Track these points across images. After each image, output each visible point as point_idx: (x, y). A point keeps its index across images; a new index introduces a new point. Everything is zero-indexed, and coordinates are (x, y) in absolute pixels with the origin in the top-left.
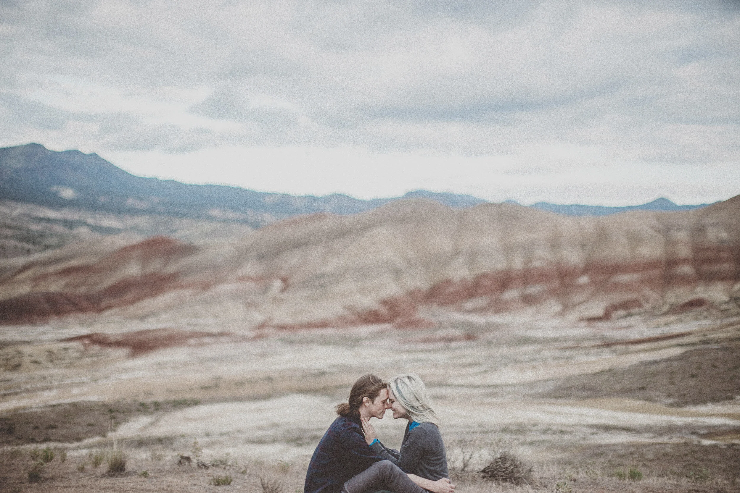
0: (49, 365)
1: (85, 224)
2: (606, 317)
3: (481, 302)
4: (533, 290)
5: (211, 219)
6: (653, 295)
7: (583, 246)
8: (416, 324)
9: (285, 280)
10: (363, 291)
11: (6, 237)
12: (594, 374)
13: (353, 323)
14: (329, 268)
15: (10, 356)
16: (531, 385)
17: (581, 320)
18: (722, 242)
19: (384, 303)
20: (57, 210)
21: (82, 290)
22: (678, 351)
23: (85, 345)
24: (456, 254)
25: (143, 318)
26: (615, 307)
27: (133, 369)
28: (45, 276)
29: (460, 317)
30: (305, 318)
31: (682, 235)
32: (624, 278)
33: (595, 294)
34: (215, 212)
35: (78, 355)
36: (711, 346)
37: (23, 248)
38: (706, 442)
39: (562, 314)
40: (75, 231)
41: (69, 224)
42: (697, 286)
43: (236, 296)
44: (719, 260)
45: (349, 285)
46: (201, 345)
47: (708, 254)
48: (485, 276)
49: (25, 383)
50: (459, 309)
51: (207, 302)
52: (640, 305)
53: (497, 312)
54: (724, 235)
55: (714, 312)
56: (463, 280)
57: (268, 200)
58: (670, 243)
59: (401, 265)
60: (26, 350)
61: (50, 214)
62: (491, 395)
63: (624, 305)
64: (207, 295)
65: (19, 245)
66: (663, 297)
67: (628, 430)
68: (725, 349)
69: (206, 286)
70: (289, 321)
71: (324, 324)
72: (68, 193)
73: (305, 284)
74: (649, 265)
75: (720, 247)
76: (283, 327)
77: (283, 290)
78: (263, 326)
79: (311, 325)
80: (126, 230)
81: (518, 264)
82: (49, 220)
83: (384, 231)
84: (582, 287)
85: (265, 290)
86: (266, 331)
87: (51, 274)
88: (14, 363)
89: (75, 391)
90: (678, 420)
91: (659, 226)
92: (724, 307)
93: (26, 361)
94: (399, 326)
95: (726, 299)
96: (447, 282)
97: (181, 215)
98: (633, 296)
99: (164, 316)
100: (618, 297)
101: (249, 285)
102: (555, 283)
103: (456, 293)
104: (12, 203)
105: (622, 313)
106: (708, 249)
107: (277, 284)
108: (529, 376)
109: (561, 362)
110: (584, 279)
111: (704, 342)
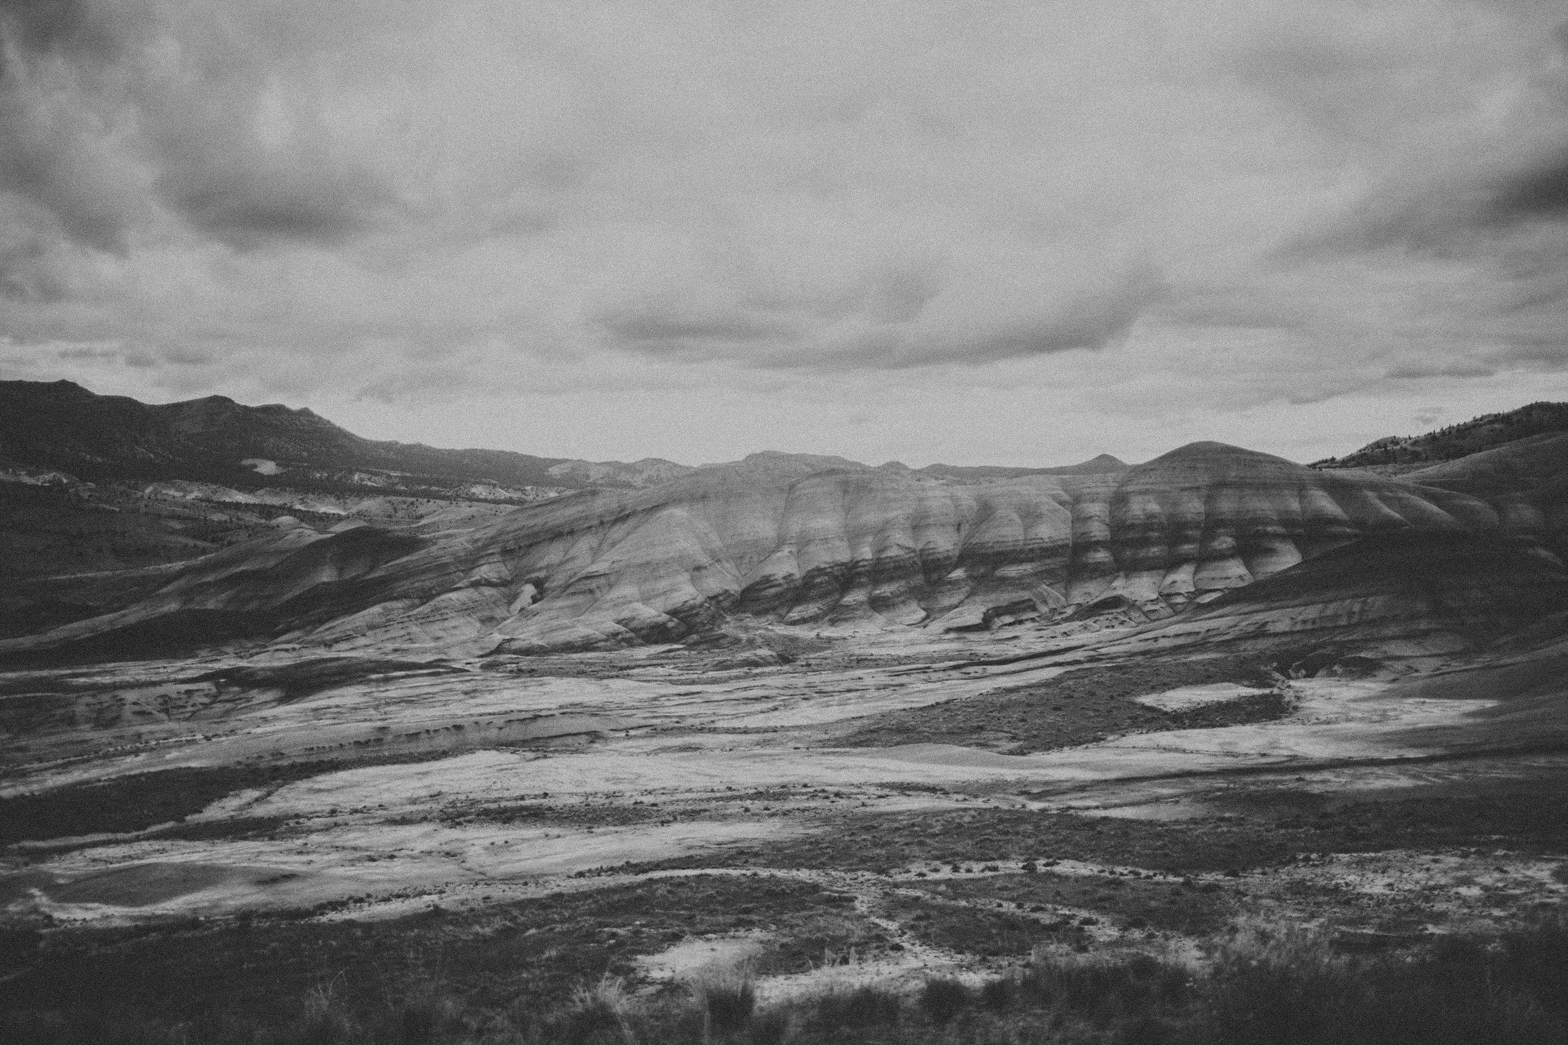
0: (163, 716)
1: (291, 511)
2: (985, 625)
3: (812, 609)
4: (886, 590)
5: (473, 499)
6: (1054, 593)
7: (958, 527)
8: (715, 642)
9: (538, 584)
10: (646, 599)
11: (174, 532)
12: (921, 709)
13: (630, 643)
14: (601, 567)
15: (106, 705)
16: (825, 727)
17: (948, 631)
18: (1152, 516)
19: (673, 613)
20: (251, 492)
21: (252, 606)
22: (1056, 672)
23: (217, 685)
24: (781, 542)
25: (328, 645)
26: (999, 612)
27: (276, 718)
28: (203, 588)
29: (781, 630)
30: (560, 637)
31: (1096, 509)
32: (1012, 571)
33: (972, 594)
34: (479, 490)
35: (207, 700)
36: (1101, 665)
37: (195, 546)
38: (1035, 806)
39: (923, 623)
40: (274, 522)
41: (268, 512)
42: (1115, 578)
43: (466, 610)
44: (1146, 542)
45: (627, 590)
46: (387, 680)
47: (1132, 535)
48: (820, 571)
49: (110, 744)
50: (781, 620)
51: (425, 620)
52: (1034, 609)
53: (833, 622)
54: (1154, 507)
55: (1134, 614)
56: (788, 577)
57: (554, 471)
58: (1080, 519)
59: (704, 560)
60: (130, 696)
61: (241, 498)
62: (765, 743)
63: (1010, 609)
64: (425, 609)
65: (191, 542)
66: (1066, 596)
67: (932, 789)
68: (1118, 668)
69: (426, 596)
70: (536, 641)
71: (587, 645)
72: (267, 468)
73: (566, 589)
74: (1049, 551)
75: (1149, 523)
76: (528, 651)
77: (535, 600)
78: (499, 650)
79: (569, 647)
80: (348, 517)
81: (866, 553)
82: (237, 506)
83: (679, 513)
84: (955, 583)
85: (512, 599)
86: (502, 658)
87: (209, 583)
88: (109, 715)
89: (174, 754)
90: (1010, 775)
91: (1066, 497)
92: (1150, 607)
93: (127, 711)
94: (690, 647)
95: (1154, 596)
96: (767, 581)
97: (429, 496)
98: (1026, 595)
99: (361, 641)
100: (1005, 597)
101: (488, 591)
102: (919, 580)
103: (778, 596)
104: (185, 484)
105: (1008, 619)
106: (1132, 527)
107: (529, 590)
108: (833, 713)
109: (888, 691)
110: (958, 574)
111: (1092, 659)
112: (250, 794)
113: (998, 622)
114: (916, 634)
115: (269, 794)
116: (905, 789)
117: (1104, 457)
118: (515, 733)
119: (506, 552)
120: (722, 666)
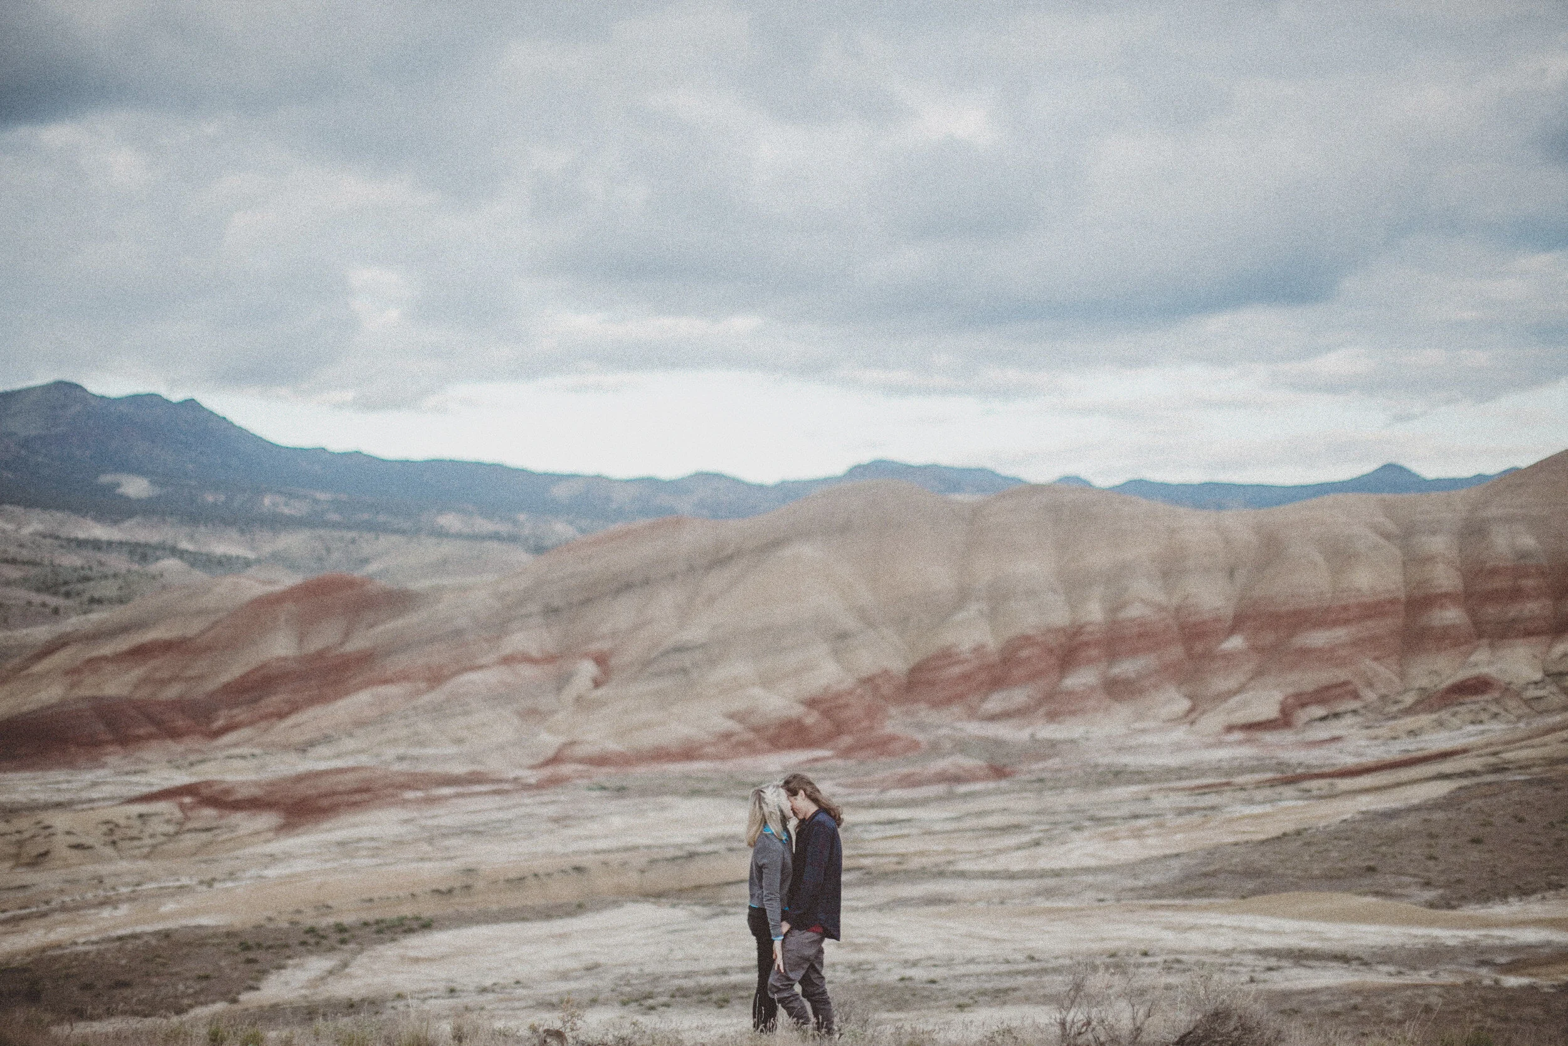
0: (109, 851)
1: (175, 552)
2: (1284, 721)
3: (1019, 696)
4: (1126, 668)
5: (441, 534)
6: (1384, 672)
7: (1231, 573)
8: (883, 746)
9: (601, 660)
10: (767, 682)
11: (8, 583)
12: (1263, 842)
13: (750, 748)
14: (695, 633)
15: (26, 835)
16: (1131, 868)
17: (1230, 729)
18: (1524, 555)
19: (812, 703)
20: (115, 522)
21: (172, 692)
22: (1442, 789)
23: (182, 807)
24: (963, 596)
25: (303, 749)
26: (1302, 700)
27: (289, 856)
28: (93, 664)
29: (974, 729)
30: (647, 740)
31: (1438, 544)
32: (1318, 638)
33: (1259, 673)
34: (450, 521)
35: (171, 829)
36: (1510, 777)
37: (44, 605)
38: (1512, 981)
39: (1190, 717)
40: (154, 568)
41: (141, 552)
42: (1476, 648)
43: (498, 698)
44: (1516, 594)
45: (738, 668)
46: (431, 801)
47: (1498, 583)
48: (1026, 640)
49: (62, 891)
50: (973, 714)
51: (437, 711)
52: (1356, 695)
53: (1053, 717)
54: (1528, 541)
55: (1511, 703)
56: (978, 649)
57: (560, 492)
58: (1414, 560)
59: (850, 623)
60: (60, 821)
61: (100, 532)
62: (1049, 893)
63: (1321, 695)
64: (437, 696)
65: (37, 598)
66: (1402, 676)
67: (1343, 958)
68: (1542, 782)
69: (436, 678)
70: (613, 746)
71: (688, 753)
72: (135, 487)
73: (646, 666)
74: (1373, 610)
75: (1521, 566)
76: (601, 760)
77: (597, 684)
78: (556, 759)
79: (661, 755)
80: (258, 561)
81: (1094, 612)
82: (97, 545)
83: (807, 551)
84: (1229, 657)
85: (563, 681)
86: (566, 769)
87: (105, 658)
88: (33, 850)
89: (169, 907)
90: (1449, 936)
91: (1390, 526)
92: (1531, 693)
93: (60, 842)
94: (846, 753)
95: (1538, 676)
96: (947, 656)
97: (377, 529)
98: (1342, 675)
99: (349, 744)
100: (1311, 678)
101: (527, 671)
102: (1176, 652)
103: (966, 677)
104: (18, 510)
105: (1318, 711)
106: (1494, 572)
107: (588, 669)
108: (1128, 850)
109: (1196, 818)
110: (1236, 643)
111: (1496, 769)
112: (317, 965)
113: (1303, 715)
114: (1179, 734)
115: (345, 965)
116: (1301, 957)
117: (1390, 467)
118: (662, 877)
119: (551, 612)
120: (909, 781)
